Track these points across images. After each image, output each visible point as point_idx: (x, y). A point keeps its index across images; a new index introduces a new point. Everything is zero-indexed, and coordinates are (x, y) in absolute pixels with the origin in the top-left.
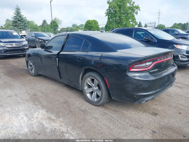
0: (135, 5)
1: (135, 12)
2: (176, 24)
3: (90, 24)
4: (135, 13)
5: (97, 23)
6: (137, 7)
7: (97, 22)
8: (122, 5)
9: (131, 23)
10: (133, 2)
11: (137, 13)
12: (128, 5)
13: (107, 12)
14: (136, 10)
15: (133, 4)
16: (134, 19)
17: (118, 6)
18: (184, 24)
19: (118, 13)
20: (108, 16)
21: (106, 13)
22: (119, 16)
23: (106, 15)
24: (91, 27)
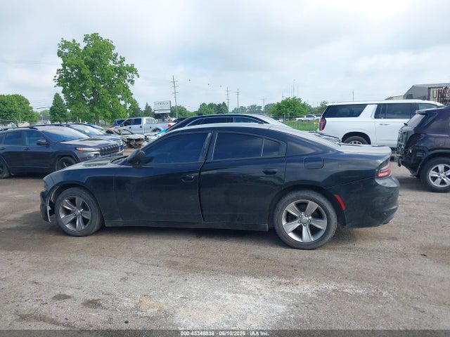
0: (125, 63)
1: (128, 78)
2: (204, 104)
3: (4, 104)
4: (129, 81)
5: (27, 103)
6: (132, 69)
7: (26, 100)
8: (98, 62)
9: (122, 103)
10: (121, 58)
11: (132, 82)
12: (111, 63)
13: (60, 78)
14: (130, 74)
15: (121, 62)
16: (128, 95)
17: (86, 64)
18: (220, 105)
19: (90, 79)
20: (64, 86)
21: (57, 78)
22: (94, 88)
23: (59, 85)
24: (11, 112)
